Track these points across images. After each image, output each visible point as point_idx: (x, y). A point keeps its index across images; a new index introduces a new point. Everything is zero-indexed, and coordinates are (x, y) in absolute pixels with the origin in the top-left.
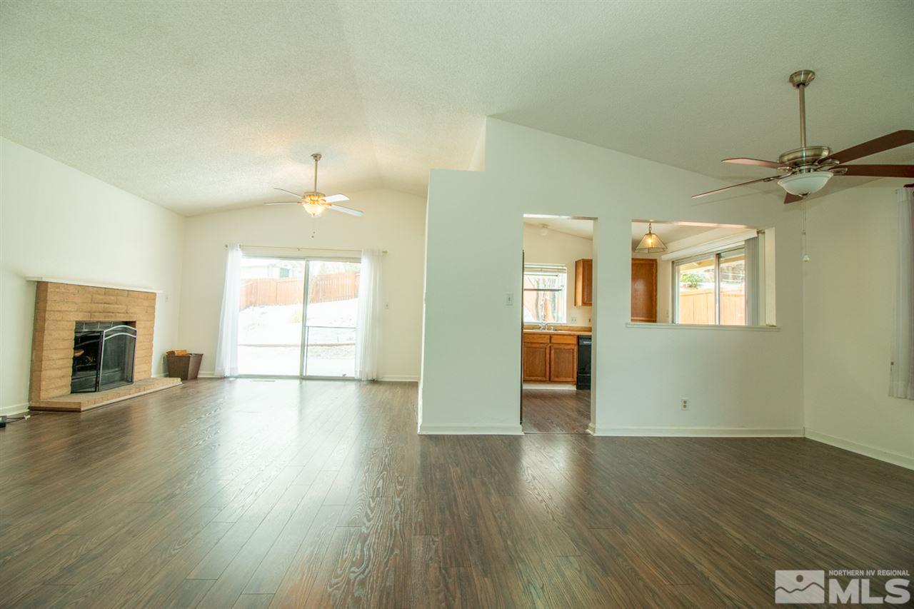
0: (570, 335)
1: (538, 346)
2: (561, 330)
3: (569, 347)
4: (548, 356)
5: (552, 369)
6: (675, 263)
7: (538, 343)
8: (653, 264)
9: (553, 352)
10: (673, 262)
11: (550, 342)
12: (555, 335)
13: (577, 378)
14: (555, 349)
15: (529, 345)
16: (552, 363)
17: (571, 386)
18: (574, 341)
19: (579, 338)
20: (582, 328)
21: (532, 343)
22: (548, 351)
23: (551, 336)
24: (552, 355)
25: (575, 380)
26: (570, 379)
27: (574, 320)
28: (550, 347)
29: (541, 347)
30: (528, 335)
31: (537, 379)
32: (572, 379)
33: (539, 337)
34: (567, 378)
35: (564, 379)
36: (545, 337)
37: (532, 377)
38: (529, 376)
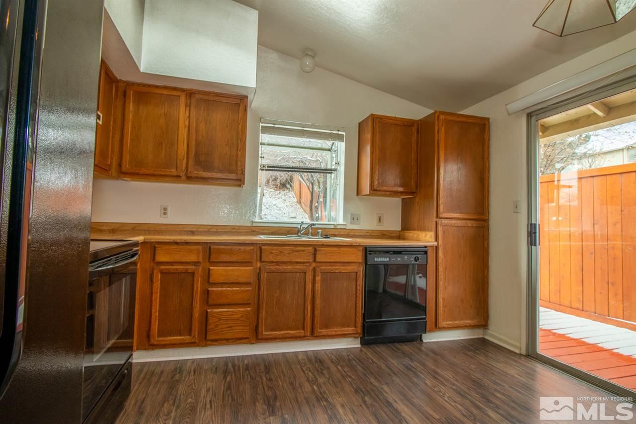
0: (350, 246)
1: (290, 267)
2: (335, 236)
3: (350, 268)
4: (309, 287)
5: (317, 312)
6: (533, 114)
7: (291, 263)
8: (484, 125)
9: (318, 278)
10: (529, 116)
11: (315, 261)
12: (323, 245)
13: (364, 326)
14: (322, 273)
15: (273, 267)
16: (318, 301)
17: (350, 340)
18: (358, 257)
19: (367, 251)
20: (368, 231)
21: (278, 263)
22: (309, 277)
23: (315, 248)
24: (318, 286)
25: (360, 330)
26: (350, 330)
27: (354, 219)
28: (314, 270)
29: (297, 270)
30: (271, 247)
31: (288, 333)
32: (354, 328)
33: (293, 251)
34: (345, 328)
35: (340, 331)
36: (304, 251)
37: (277, 331)
38: (272, 330)
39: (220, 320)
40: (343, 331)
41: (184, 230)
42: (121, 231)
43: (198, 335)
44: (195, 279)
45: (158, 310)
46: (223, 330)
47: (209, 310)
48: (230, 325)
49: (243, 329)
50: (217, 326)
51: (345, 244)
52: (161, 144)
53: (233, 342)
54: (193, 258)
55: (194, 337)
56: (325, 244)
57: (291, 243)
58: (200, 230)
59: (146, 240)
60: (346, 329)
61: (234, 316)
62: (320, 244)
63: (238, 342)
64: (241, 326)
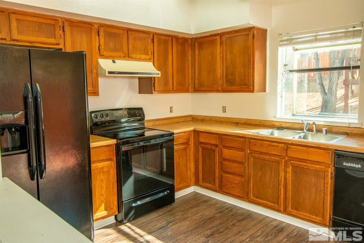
1: (268, 157)
3: (318, 166)
4: (282, 174)
5: (288, 195)
7: (270, 154)
9: (289, 170)
11: (287, 155)
14: (292, 166)
15: (258, 155)
18: (327, 160)
22: (282, 167)
23: (287, 146)
24: (289, 176)
25: (328, 223)
26: (318, 219)
28: (287, 162)
29: (273, 160)
30: (255, 141)
31: (267, 204)
32: (322, 219)
33: (270, 145)
34: (313, 215)
35: (307, 216)
36: (277, 146)
37: (260, 199)
38: (257, 198)
39: (228, 181)
40: (311, 217)
41: (233, 121)
42: (206, 120)
43: (219, 187)
44: (216, 154)
45: (201, 167)
46: (230, 188)
47: (223, 174)
48: (233, 186)
49: (240, 191)
50: (226, 184)
51: (313, 145)
52: (210, 71)
53: (236, 197)
54: (213, 142)
55: (216, 187)
56: (294, 143)
57: (268, 139)
58: (241, 122)
59: (195, 130)
60: (314, 217)
61: (235, 181)
62: (290, 142)
63: (238, 198)
64: (239, 189)
